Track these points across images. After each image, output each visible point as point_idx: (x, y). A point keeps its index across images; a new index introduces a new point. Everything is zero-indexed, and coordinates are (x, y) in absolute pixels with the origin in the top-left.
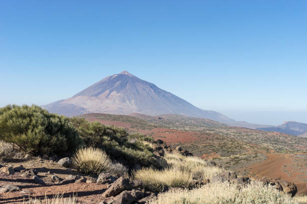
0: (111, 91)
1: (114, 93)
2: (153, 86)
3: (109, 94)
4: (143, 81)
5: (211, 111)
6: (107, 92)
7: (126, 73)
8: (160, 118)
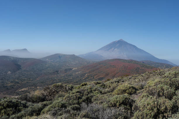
0: (115, 48)
1: (116, 49)
2: (134, 46)
3: (113, 50)
4: (130, 44)
5: (164, 60)
6: (113, 49)
7: (122, 40)
8: (143, 62)
